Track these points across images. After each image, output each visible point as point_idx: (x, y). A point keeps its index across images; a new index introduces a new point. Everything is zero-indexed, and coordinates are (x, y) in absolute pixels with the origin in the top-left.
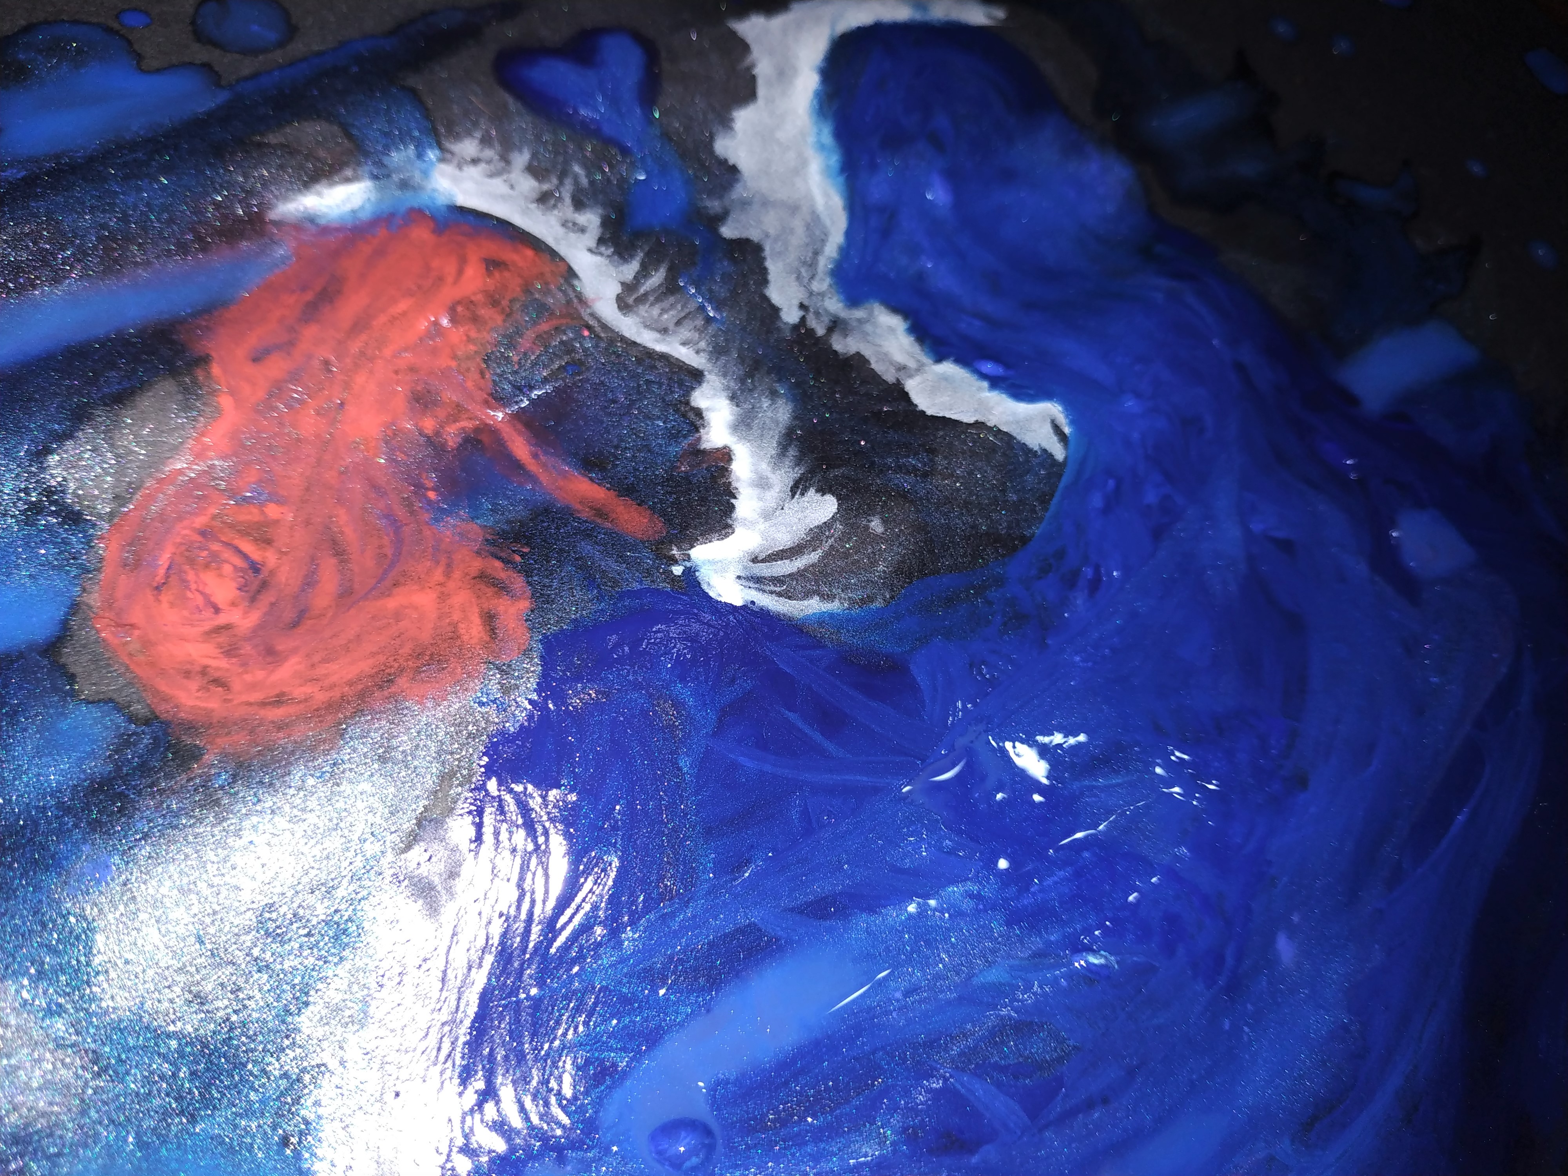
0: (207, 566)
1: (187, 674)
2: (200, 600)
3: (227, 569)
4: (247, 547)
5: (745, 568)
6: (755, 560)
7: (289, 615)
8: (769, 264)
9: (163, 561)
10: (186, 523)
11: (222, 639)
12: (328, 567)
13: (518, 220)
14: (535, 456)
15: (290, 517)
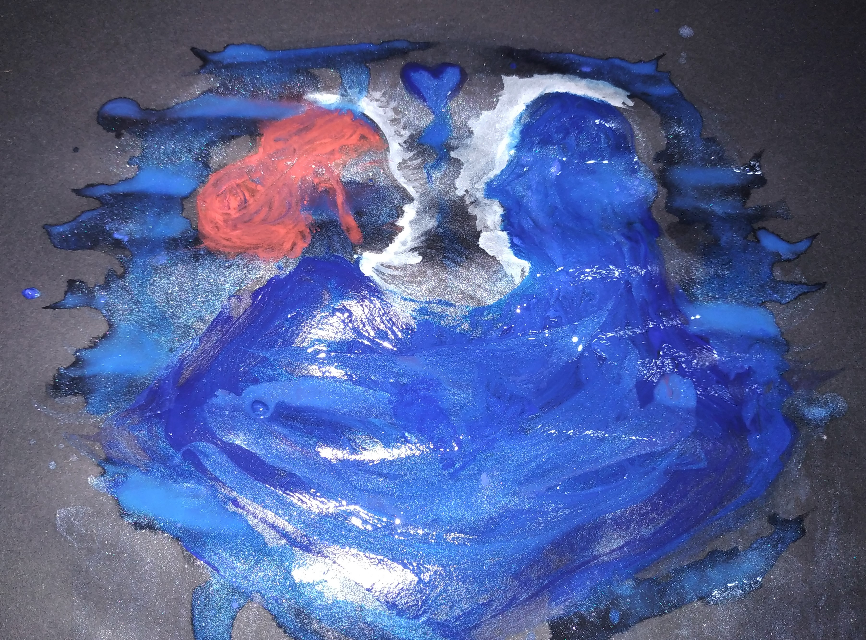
0: (234, 195)
1: (212, 222)
2: (227, 204)
3: (239, 198)
4: (247, 195)
5: (377, 266)
6: (382, 265)
7: (246, 219)
8: (462, 171)
9: (224, 188)
10: (235, 180)
11: (226, 217)
12: (265, 209)
13: (380, 125)
14: (343, 204)
15: (263, 191)
